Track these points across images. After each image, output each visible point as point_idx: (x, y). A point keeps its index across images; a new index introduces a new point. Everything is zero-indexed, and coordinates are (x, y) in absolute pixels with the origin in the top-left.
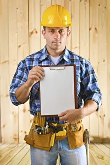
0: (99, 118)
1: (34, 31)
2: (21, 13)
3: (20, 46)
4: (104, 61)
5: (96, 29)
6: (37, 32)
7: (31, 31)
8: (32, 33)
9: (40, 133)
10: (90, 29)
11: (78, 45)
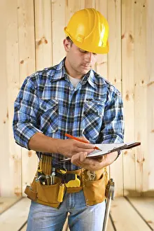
0: (137, 163)
1: (43, 41)
2: (24, 14)
3: (22, 62)
4: (143, 82)
5: (131, 36)
6: (46, 42)
7: (37, 40)
8: (40, 42)
9: (44, 183)
10: (122, 37)
11: (105, 60)
